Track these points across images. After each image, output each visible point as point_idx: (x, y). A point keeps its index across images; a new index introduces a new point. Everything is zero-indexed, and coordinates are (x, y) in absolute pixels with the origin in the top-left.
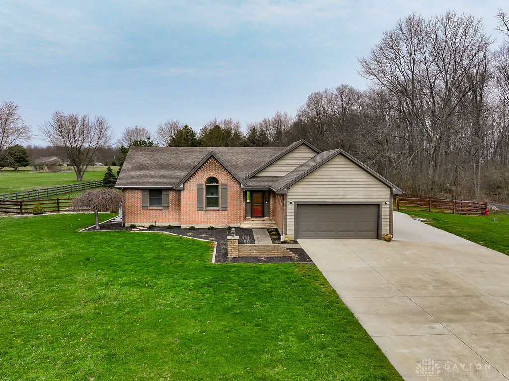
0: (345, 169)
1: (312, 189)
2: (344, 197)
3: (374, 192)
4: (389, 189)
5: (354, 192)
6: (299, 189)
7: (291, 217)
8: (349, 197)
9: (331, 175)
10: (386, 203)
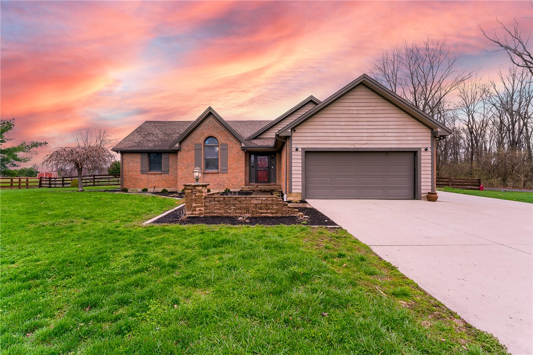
0: (369, 104)
1: (324, 131)
2: (369, 142)
3: (409, 134)
4: (430, 131)
5: (382, 134)
6: (307, 131)
7: (297, 168)
8: (376, 142)
9: (351, 112)
10: (426, 150)
